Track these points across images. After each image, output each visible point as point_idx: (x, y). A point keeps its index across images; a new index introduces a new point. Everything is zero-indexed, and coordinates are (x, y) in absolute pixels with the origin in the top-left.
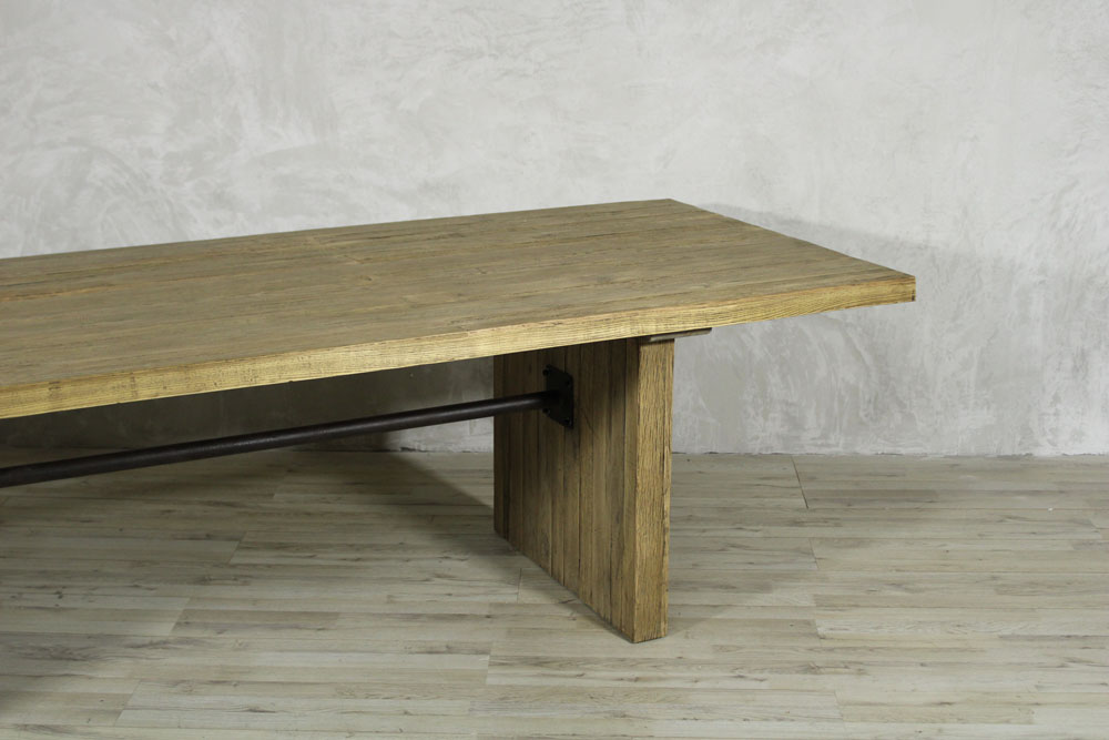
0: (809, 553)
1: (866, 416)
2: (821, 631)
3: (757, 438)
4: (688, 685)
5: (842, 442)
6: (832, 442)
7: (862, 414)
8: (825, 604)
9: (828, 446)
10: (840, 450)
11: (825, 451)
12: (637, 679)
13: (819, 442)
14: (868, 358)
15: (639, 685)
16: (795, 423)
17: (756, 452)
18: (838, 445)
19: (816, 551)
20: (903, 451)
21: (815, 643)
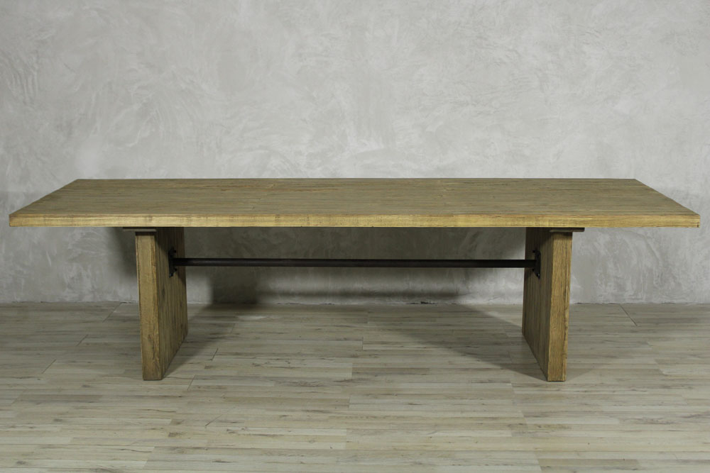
0: (646, 343)
1: (657, 284)
2: (664, 373)
3: (601, 296)
4: (611, 393)
5: (644, 297)
6: (640, 297)
7: (654, 283)
8: (661, 362)
9: (638, 299)
10: (644, 301)
11: (636, 302)
12: (586, 391)
13: (633, 297)
14: (658, 254)
15: (587, 393)
16: (621, 287)
17: (601, 302)
18: (643, 298)
19: (649, 343)
20: (675, 301)
21: (664, 378)
